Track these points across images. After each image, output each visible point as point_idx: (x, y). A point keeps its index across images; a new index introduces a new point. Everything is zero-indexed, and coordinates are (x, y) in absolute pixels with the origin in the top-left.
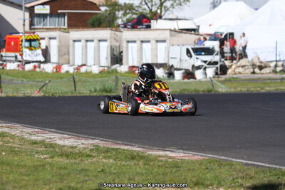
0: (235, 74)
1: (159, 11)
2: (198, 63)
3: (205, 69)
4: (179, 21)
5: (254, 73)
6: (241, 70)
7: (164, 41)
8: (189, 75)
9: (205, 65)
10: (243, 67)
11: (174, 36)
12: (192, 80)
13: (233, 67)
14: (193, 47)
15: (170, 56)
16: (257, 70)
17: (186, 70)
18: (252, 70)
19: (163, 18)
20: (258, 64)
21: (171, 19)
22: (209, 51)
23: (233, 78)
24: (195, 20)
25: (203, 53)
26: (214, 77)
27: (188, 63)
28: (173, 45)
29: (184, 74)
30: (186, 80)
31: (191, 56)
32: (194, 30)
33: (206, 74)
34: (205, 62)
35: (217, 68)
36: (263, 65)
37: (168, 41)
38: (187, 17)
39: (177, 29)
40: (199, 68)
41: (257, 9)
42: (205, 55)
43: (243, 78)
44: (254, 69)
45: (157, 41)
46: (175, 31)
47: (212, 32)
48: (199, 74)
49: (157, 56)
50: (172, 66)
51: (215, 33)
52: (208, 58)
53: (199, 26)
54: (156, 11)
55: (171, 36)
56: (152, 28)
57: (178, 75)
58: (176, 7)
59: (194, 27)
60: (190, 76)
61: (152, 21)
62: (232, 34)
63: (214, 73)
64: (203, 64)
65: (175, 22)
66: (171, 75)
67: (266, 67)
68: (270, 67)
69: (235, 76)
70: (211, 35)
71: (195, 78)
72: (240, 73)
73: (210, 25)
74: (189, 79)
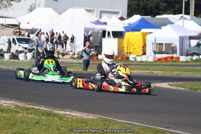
2: (20, 49)
3: (26, 53)
4: (6, 19)
8: (15, 57)
9: (26, 51)
11: (3, 29)
12: (16, 60)
14: (17, 37)
15: (1, 43)
16: (60, 56)
17: (12, 53)
20: (61, 52)
24: (18, 19)
25: (24, 42)
26: (31, 59)
27: (14, 48)
28: (3, 35)
29: (10, 56)
30: (12, 60)
31: (16, 44)
32: (16, 25)
33: (26, 57)
34: (26, 48)
35: (34, 53)
36: (65, 53)
38: (12, 16)
39: (5, 24)
40: (21, 52)
41: (60, 14)
44: (58, 55)
47: (30, 28)
48: (21, 56)
50: (2, 49)
51: (32, 29)
53: (20, 23)
57: (7, 57)
58: (3, 9)
63: (32, 57)
64: (24, 50)
65: (4, 19)
66: (2, 56)
67: (67, 54)
68: (69, 54)
70: (29, 30)
71: (19, 59)
73: (28, 23)
74: (14, 59)
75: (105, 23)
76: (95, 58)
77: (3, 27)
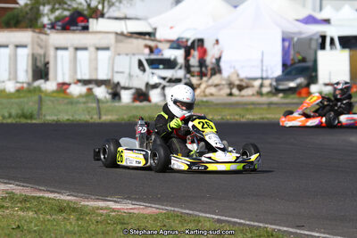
0: (205, 96)
1: (100, 7)
2: (154, 80)
3: (164, 88)
4: (128, 22)
5: (231, 94)
6: (213, 90)
7: (107, 49)
8: (141, 96)
9: (164, 83)
10: (216, 86)
11: (121, 41)
12: (145, 103)
13: (203, 86)
14: (147, 57)
15: (116, 69)
16: (235, 91)
17: (137, 89)
18: (228, 91)
19: (106, 15)
20: (237, 82)
21: (117, 19)
22: (170, 64)
23: (202, 101)
24: (150, 21)
25: (161, 66)
27: (140, 80)
28: (119, 54)
29: (134, 94)
30: (138, 104)
31: (144, 70)
32: (149, 34)
33: (164, 96)
34: (164, 79)
36: (244, 84)
37: (112, 48)
38: (139, 15)
39: (125, 32)
40: (155, 86)
41: (236, 7)
42: (164, 68)
43: (215, 102)
44: (231, 89)
45: (98, 49)
46: (122, 34)
47: (174, 37)
48: (155, 96)
49: (96, 69)
50: (118, 83)
51: (178, 39)
52: (169, 73)
53: (155, 29)
54: (97, 7)
55: (117, 41)
56: (91, 29)
57: (126, 97)
59: (149, 30)
60: (142, 98)
61: (91, 20)
62: (201, 41)
64: (161, 81)
65: (123, 22)
66: (116, 96)
67: (247, 87)
68: (253, 86)
69: (205, 99)
70: (172, 41)
71: (149, 101)
72: (212, 95)
73: (171, 28)
74: (141, 101)
75: (327, 21)
76: (304, 91)
77: (120, 38)
